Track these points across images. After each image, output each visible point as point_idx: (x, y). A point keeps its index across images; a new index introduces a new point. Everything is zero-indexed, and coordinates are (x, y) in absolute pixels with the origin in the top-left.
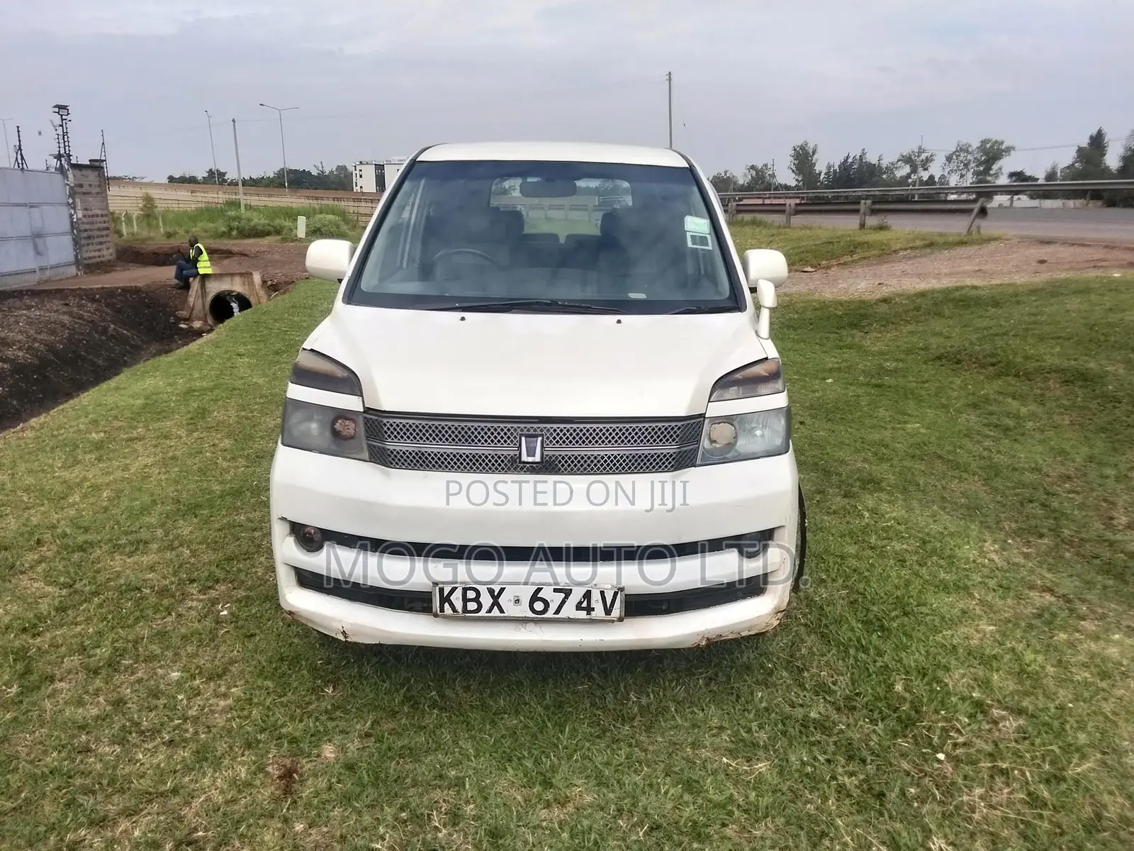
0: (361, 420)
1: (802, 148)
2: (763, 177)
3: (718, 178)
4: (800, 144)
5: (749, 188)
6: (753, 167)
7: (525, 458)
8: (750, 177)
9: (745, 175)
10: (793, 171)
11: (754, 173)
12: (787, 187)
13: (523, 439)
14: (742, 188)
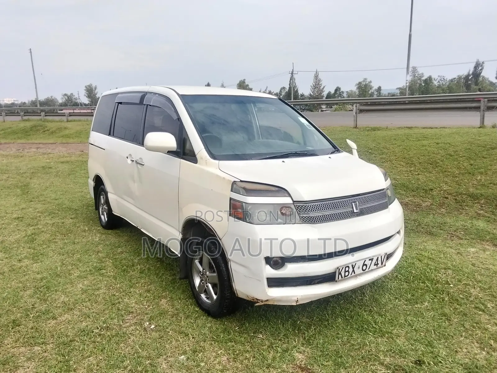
0: (293, 206)
1: (89, 86)
2: (71, 100)
3: (48, 99)
4: (88, 84)
5: (64, 105)
6: (65, 95)
7: (355, 211)
8: (64, 99)
9: (62, 98)
10: (87, 97)
11: (67, 98)
12: (85, 105)
13: (353, 203)
14: (61, 105)
